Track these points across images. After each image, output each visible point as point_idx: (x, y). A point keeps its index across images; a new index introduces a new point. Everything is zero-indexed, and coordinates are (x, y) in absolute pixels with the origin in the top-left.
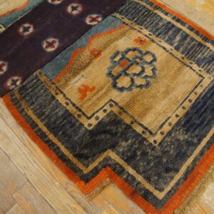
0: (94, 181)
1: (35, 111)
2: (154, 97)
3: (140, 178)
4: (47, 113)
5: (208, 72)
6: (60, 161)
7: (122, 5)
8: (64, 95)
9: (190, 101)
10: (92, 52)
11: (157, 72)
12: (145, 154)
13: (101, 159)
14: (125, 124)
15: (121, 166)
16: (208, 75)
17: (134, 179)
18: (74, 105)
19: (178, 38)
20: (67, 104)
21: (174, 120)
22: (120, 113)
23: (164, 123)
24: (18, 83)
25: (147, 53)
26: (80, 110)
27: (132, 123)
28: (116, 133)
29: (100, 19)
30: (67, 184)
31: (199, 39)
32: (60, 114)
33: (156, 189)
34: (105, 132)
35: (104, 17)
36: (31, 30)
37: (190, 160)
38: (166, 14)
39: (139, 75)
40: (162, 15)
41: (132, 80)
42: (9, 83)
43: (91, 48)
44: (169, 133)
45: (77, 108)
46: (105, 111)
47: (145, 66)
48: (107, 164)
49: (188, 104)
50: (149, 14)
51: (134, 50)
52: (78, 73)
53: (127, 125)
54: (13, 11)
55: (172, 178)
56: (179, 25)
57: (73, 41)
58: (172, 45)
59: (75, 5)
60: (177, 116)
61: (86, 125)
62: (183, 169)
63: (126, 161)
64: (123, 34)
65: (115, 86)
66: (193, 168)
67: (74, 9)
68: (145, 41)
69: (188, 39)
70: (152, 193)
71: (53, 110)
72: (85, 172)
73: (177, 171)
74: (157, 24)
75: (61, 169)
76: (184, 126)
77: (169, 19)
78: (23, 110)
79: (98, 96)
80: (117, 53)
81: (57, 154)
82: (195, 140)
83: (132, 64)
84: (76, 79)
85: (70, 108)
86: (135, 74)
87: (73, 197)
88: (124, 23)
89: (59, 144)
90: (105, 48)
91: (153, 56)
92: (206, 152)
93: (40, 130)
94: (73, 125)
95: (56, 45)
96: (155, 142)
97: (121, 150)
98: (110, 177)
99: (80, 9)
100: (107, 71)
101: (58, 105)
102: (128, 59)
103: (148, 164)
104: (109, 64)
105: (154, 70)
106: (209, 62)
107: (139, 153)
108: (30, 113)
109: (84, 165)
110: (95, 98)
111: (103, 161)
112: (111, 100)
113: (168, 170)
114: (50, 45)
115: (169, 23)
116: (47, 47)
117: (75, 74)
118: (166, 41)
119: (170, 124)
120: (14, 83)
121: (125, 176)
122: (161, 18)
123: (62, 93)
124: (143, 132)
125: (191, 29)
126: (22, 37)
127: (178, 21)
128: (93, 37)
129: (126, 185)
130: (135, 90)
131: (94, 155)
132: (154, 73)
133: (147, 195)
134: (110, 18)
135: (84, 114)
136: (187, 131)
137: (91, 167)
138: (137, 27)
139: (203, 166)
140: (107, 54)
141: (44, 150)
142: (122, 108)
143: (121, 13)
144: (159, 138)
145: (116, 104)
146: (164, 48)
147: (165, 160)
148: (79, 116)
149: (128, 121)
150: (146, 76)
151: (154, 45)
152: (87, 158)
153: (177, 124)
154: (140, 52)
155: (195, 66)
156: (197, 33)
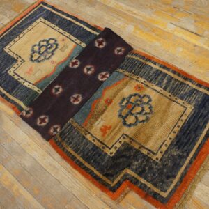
0: (119, 190)
1: (73, 148)
2: (153, 127)
3: (149, 185)
4: (81, 149)
5: (189, 103)
6: (95, 180)
7: (123, 62)
8: (91, 135)
9: (178, 127)
10: (106, 101)
11: (153, 109)
12: (151, 168)
13: (121, 175)
14: (135, 149)
15: (136, 178)
16: (190, 106)
17: (145, 186)
18: (99, 141)
19: (165, 81)
20: (94, 141)
21: (168, 142)
22: (131, 142)
23: (162, 145)
24: (58, 130)
25: (145, 96)
26: (103, 144)
27: (140, 148)
28: (130, 156)
29: (108, 75)
30: (100, 195)
31: (180, 79)
32: (90, 148)
33: (161, 191)
34: (122, 157)
35: (111, 73)
36: (61, 90)
37: (183, 168)
38: (155, 64)
39: (140, 113)
40: (152, 65)
41: (136, 118)
42: (52, 131)
43: (105, 98)
44: (166, 152)
45: (101, 142)
46: (120, 142)
47: (144, 106)
48: (126, 178)
49: (177, 129)
50: (143, 66)
51: (135, 95)
52: (98, 118)
53: (137, 150)
54: (46, 77)
55: (172, 182)
56: (165, 71)
57: (91, 95)
58: (161, 87)
59: (89, 67)
60: (170, 139)
61: (109, 154)
62: (179, 175)
63: (139, 174)
64: (126, 84)
65: (125, 123)
66: (186, 174)
67: (88, 70)
68: (142, 87)
69: (173, 81)
70: (158, 194)
71: (85, 146)
72: (112, 185)
73: (175, 177)
74: (149, 73)
75: (97, 186)
76: (176, 145)
77: (157, 67)
78: (64, 148)
79: (114, 132)
80: (124, 99)
81: (92, 175)
82: (185, 154)
83: (135, 106)
84: (98, 122)
85: (97, 143)
86: (138, 113)
87: (105, 203)
88: (125, 75)
89: (92, 169)
90: (115, 97)
91: (149, 97)
92: (194, 161)
93: (78, 161)
94: (100, 155)
95: (80, 99)
96: (157, 159)
97: (134, 167)
98: (129, 186)
99: (93, 69)
100: (118, 114)
101: (88, 142)
102: (131, 103)
103: (154, 175)
104: (119, 108)
105: (150, 108)
106: (190, 96)
107: (147, 168)
108: (70, 150)
109: (111, 180)
110: (112, 134)
111: (123, 176)
112: (123, 134)
113: (168, 177)
114: (76, 99)
115: (158, 70)
116: (74, 101)
117: (96, 119)
118: (157, 85)
119: (166, 145)
120: (55, 130)
121: (139, 185)
122: (152, 68)
123: (89, 133)
124: (148, 153)
125: (174, 72)
126: (55, 95)
127: (164, 67)
128: (105, 89)
129: (141, 190)
130: (139, 125)
131: (117, 173)
132: (151, 110)
133: (155, 196)
134: (115, 73)
135: (106, 146)
136: (179, 148)
137: (116, 182)
138: (135, 77)
139: (192, 171)
140: (116, 101)
141: (82, 174)
142: (131, 139)
143: (122, 68)
144: (159, 156)
145: (127, 136)
146: (156, 91)
147: (165, 171)
148: (103, 148)
149: (137, 147)
150: (146, 113)
151: (148, 89)
152: (112, 175)
153: (171, 144)
154: (140, 96)
155: (179, 101)
156: (179, 75)
